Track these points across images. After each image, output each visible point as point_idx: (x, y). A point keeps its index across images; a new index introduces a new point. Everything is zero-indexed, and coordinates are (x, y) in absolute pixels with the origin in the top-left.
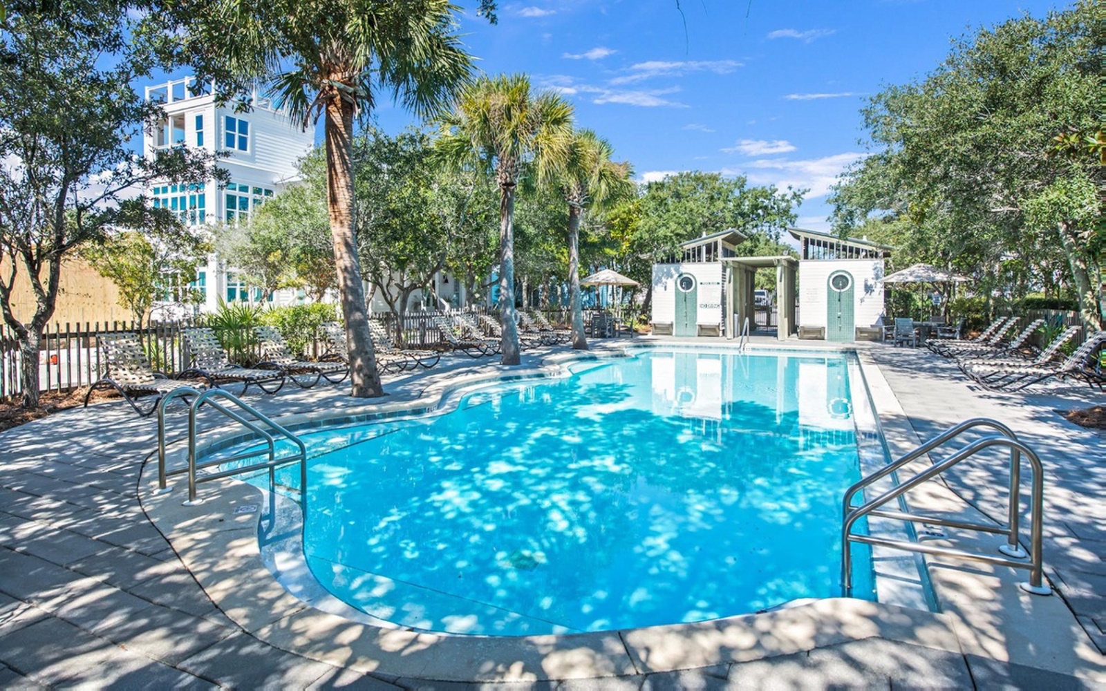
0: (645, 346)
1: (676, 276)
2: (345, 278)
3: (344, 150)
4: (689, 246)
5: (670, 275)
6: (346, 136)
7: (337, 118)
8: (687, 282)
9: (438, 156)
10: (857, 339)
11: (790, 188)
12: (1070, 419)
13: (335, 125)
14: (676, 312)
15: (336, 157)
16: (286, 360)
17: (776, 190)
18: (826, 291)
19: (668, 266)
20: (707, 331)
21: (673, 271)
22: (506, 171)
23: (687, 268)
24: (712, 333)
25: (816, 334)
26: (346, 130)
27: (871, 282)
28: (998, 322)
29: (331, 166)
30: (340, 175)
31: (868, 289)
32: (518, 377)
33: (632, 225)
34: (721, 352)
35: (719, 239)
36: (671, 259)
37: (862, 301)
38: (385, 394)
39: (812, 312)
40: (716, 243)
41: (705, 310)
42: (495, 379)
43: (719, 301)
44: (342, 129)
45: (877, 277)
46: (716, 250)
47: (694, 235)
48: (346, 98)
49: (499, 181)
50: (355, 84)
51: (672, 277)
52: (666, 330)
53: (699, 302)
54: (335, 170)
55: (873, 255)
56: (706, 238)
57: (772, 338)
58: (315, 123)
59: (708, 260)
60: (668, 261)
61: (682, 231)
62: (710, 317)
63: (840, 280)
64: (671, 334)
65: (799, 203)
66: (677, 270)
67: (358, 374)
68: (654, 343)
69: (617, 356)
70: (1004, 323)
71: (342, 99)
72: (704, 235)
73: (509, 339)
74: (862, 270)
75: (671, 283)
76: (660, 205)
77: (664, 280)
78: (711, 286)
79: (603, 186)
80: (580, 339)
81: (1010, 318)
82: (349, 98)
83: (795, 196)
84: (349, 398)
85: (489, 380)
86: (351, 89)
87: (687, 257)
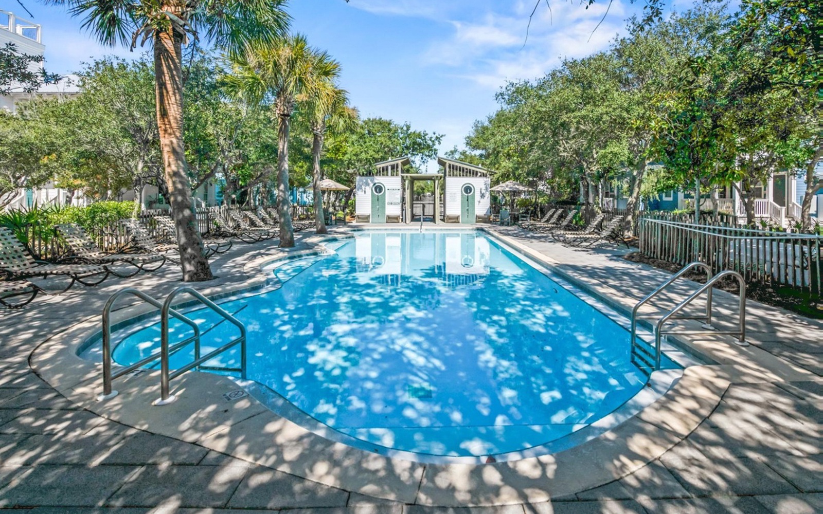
0: (359, 230)
1: (371, 185)
2: (174, 183)
3: (175, 73)
4: (380, 165)
5: (367, 184)
6: (177, 61)
7: (169, 44)
8: (379, 189)
9: (230, 87)
10: (477, 222)
11: (434, 133)
12: (626, 259)
13: (167, 50)
14: (372, 207)
15: (167, 78)
16: (92, 254)
17: (427, 134)
18: (460, 194)
19: (367, 178)
20: (392, 219)
21: (369, 182)
22: (283, 105)
23: (379, 179)
24: (396, 221)
25: (455, 220)
26: (177, 56)
27: (483, 191)
28: (551, 212)
29: (162, 85)
30: (171, 93)
31: (483, 196)
32: (300, 256)
33: (342, 150)
34: (400, 232)
35: (399, 162)
36: (369, 173)
37: (479, 202)
38: (216, 277)
39: (454, 207)
40: (397, 165)
41: (391, 206)
42: (285, 259)
43: (399, 200)
44: (174, 55)
45: (486, 189)
46: (397, 167)
47: (383, 159)
48: (177, 29)
49: (278, 112)
50: (186, 19)
51: (368, 185)
52: (366, 219)
53: (387, 201)
54: (166, 88)
55: (484, 175)
56: (391, 161)
57: (432, 223)
58: (142, 45)
59: (392, 175)
60: (366, 175)
61: (376, 156)
62: (393, 210)
63: (468, 189)
64: (368, 222)
65: (440, 143)
66: (372, 181)
67: (190, 263)
68: (364, 228)
69: (350, 238)
70: (554, 213)
71: (174, 29)
72: (390, 160)
73: (286, 228)
74: (479, 184)
75: (368, 190)
76: (361, 138)
77: (363, 187)
78: (394, 191)
79: (342, 122)
80: (322, 227)
81: (557, 210)
82: (180, 30)
83: (437, 138)
84: (182, 283)
85: (280, 260)
86: (182, 22)
87: (379, 173)
